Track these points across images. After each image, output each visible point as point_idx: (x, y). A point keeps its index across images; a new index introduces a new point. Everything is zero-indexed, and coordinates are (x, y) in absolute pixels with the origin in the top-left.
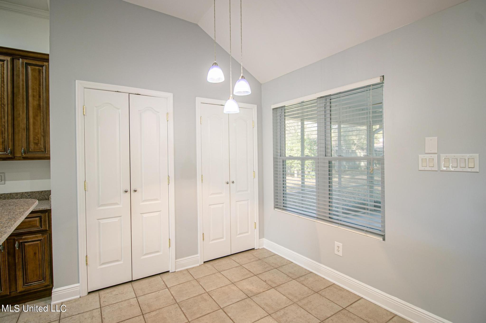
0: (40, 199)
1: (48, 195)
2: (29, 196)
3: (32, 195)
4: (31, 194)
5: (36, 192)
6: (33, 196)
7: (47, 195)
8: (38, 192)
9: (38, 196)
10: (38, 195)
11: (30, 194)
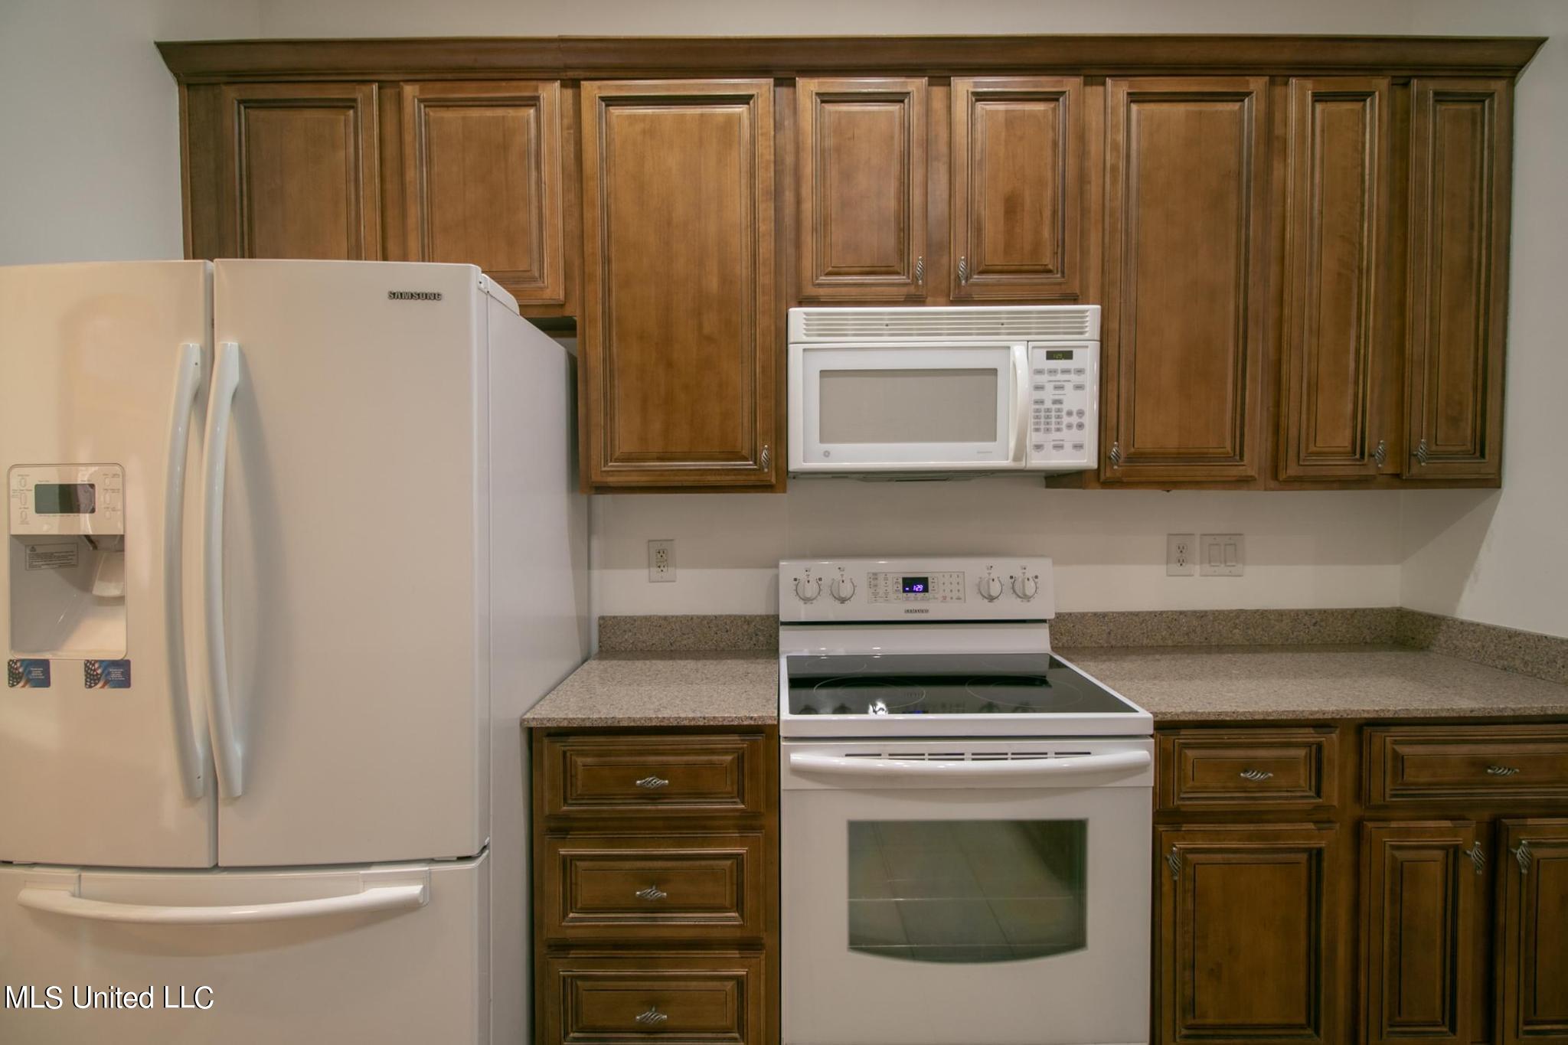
0: (1347, 642)
1: (1373, 628)
2: (1315, 628)
3: (1323, 624)
4: (1322, 620)
5: (1336, 614)
6: (1328, 628)
7: (1368, 629)
8: (1343, 612)
9: (1340, 629)
10: (1343, 624)
11: (1318, 620)
